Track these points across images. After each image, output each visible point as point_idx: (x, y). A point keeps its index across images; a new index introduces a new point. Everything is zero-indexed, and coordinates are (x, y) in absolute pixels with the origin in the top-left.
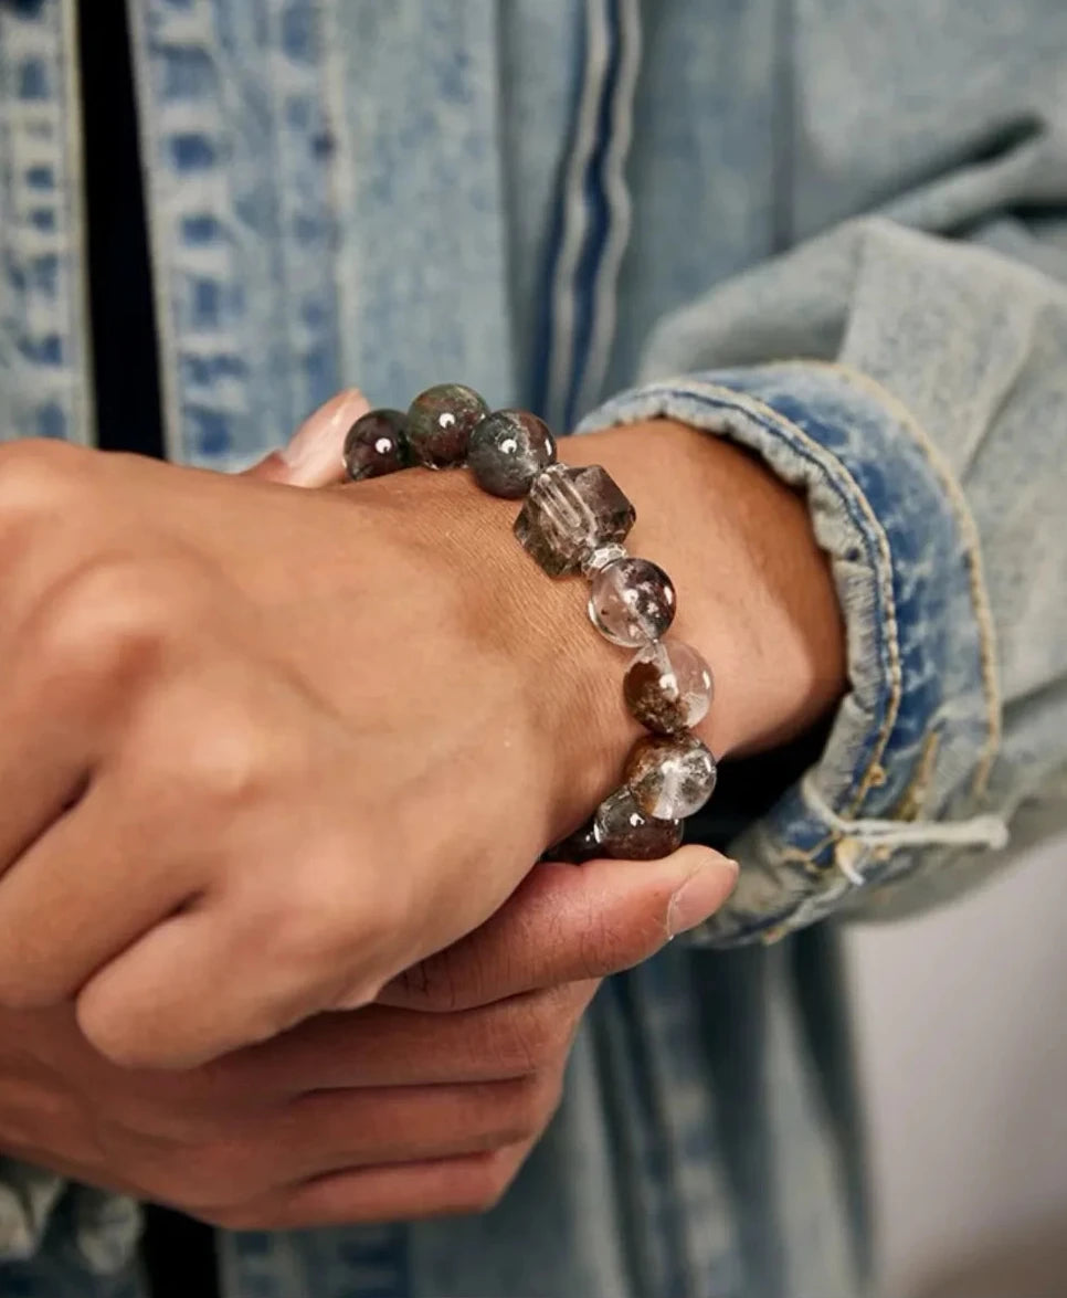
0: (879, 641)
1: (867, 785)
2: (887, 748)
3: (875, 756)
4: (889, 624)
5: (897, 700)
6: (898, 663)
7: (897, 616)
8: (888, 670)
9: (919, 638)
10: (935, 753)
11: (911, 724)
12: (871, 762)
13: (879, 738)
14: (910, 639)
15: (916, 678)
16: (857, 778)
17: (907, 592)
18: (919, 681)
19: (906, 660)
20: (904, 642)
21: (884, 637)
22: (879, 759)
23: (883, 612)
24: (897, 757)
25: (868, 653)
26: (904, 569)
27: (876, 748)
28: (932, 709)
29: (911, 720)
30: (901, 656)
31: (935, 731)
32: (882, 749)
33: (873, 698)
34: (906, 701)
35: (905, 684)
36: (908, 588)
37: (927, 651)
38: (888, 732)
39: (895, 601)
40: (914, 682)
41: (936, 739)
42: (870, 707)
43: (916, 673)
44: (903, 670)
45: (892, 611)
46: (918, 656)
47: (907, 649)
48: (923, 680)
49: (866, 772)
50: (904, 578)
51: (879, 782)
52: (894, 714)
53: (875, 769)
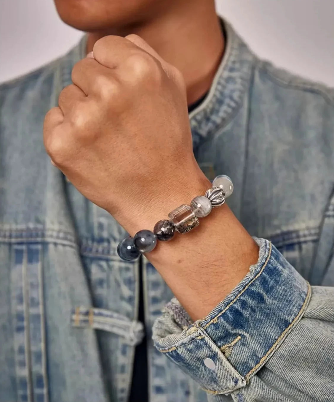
1: (212, 321)
2: (221, 315)
3: (217, 315)
4: (243, 289)
5: (230, 305)
6: (238, 298)
7: (246, 290)
8: (234, 297)
9: (247, 301)
10: (237, 341)
11: (230, 316)
12: (216, 316)
13: (221, 311)
14: (244, 297)
15: (239, 306)
16: (211, 319)
17: (253, 289)
18: (239, 309)
19: (239, 299)
20: (243, 296)
21: (240, 290)
22: (218, 316)
23: (244, 285)
24: (222, 320)
25: (235, 291)
26: (257, 284)
27: (219, 313)
28: (242, 327)
29: (231, 315)
30: (239, 297)
31: (240, 335)
32: (220, 314)
33: (227, 300)
34: (232, 307)
35: (235, 303)
36: (254, 288)
37: (249, 310)
38: (224, 311)
39: (249, 286)
40: (238, 306)
41: (239, 337)
42: (225, 302)
43: (240, 306)
44: (237, 300)
45: (247, 287)
46: (244, 304)
47: (242, 298)
48: (241, 311)
49: (213, 318)
50: (256, 285)
51: (214, 323)
52: (227, 307)
53: (216, 318)
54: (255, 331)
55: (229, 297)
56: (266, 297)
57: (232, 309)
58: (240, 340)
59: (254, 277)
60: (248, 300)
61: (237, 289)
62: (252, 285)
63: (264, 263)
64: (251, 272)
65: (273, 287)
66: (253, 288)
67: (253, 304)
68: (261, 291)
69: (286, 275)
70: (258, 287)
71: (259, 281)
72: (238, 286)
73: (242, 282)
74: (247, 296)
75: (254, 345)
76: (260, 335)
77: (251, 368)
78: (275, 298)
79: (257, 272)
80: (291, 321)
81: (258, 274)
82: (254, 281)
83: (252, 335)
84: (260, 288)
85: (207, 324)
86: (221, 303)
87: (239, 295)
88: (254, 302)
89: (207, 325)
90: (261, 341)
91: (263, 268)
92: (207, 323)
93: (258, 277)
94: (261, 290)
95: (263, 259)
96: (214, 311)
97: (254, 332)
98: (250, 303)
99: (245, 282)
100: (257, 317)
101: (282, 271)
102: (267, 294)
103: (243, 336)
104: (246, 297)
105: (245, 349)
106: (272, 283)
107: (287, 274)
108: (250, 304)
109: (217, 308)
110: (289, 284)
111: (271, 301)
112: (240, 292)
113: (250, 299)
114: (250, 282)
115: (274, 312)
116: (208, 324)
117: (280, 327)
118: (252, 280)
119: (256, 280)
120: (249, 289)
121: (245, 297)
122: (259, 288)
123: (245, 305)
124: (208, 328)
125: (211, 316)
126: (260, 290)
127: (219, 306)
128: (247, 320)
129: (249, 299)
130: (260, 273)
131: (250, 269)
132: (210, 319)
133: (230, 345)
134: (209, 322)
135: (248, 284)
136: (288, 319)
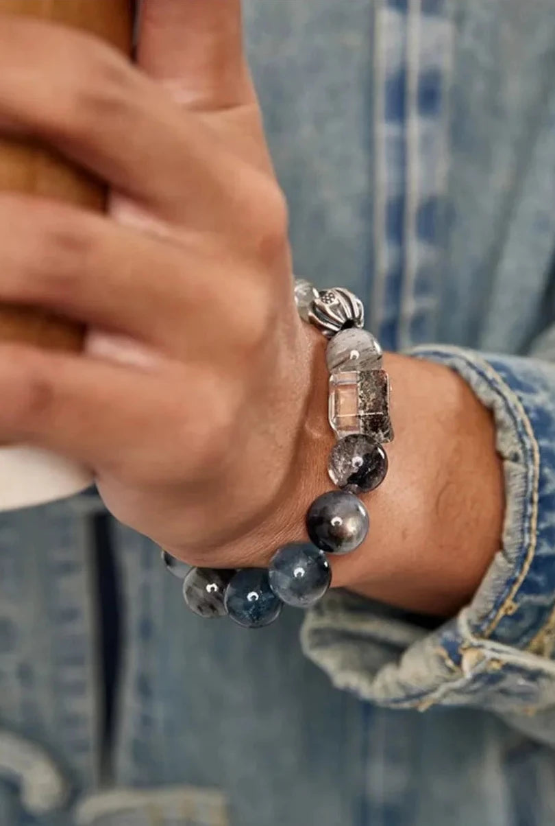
0: (525, 516)
1: (502, 612)
2: (519, 590)
3: (510, 593)
4: (533, 506)
5: (530, 557)
6: (535, 533)
7: (539, 503)
8: (527, 536)
11: (539, 579)
12: (506, 598)
14: (545, 520)
16: (496, 608)
17: (549, 489)
18: (551, 551)
19: (541, 533)
20: (541, 521)
21: (528, 514)
22: (512, 596)
23: (530, 498)
24: (527, 598)
25: (516, 523)
26: (549, 474)
27: (512, 588)
29: (539, 575)
30: (537, 529)
32: (515, 590)
33: (514, 553)
34: (535, 559)
35: (537, 548)
36: (550, 487)
39: (538, 492)
40: (545, 549)
42: (511, 558)
43: (548, 545)
44: (537, 539)
45: (536, 499)
46: (550, 536)
47: (543, 526)
49: (502, 604)
50: (549, 479)
51: (510, 612)
52: (527, 567)
53: (508, 603)
55: (512, 543)
57: (537, 562)
59: (535, 466)
61: (518, 516)
62: (543, 484)
64: (516, 460)
71: (546, 466)
72: (517, 509)
74: (548, 514)
79: (530, 451)
81: (536, 454)
82: (540, 475)
85: (491, 622)
86: (502, 565)
87: (534, 526)
89: (494, 624)
92: (488, 620)
93: (541, 460)
96: (493, 588)
99: (524, 489)
104: (548, 517)
109: (499, 580)
112: (531, 517)
114: (533, 482)
118: (534, 475)
119: (541, 467)
120: (544, 498)
124: (497, 628)
125: (492, 601)
127: (501, 573)
130: (537, 448)
132: (494, 608)
134: (495, 616)
135: (533, 488)
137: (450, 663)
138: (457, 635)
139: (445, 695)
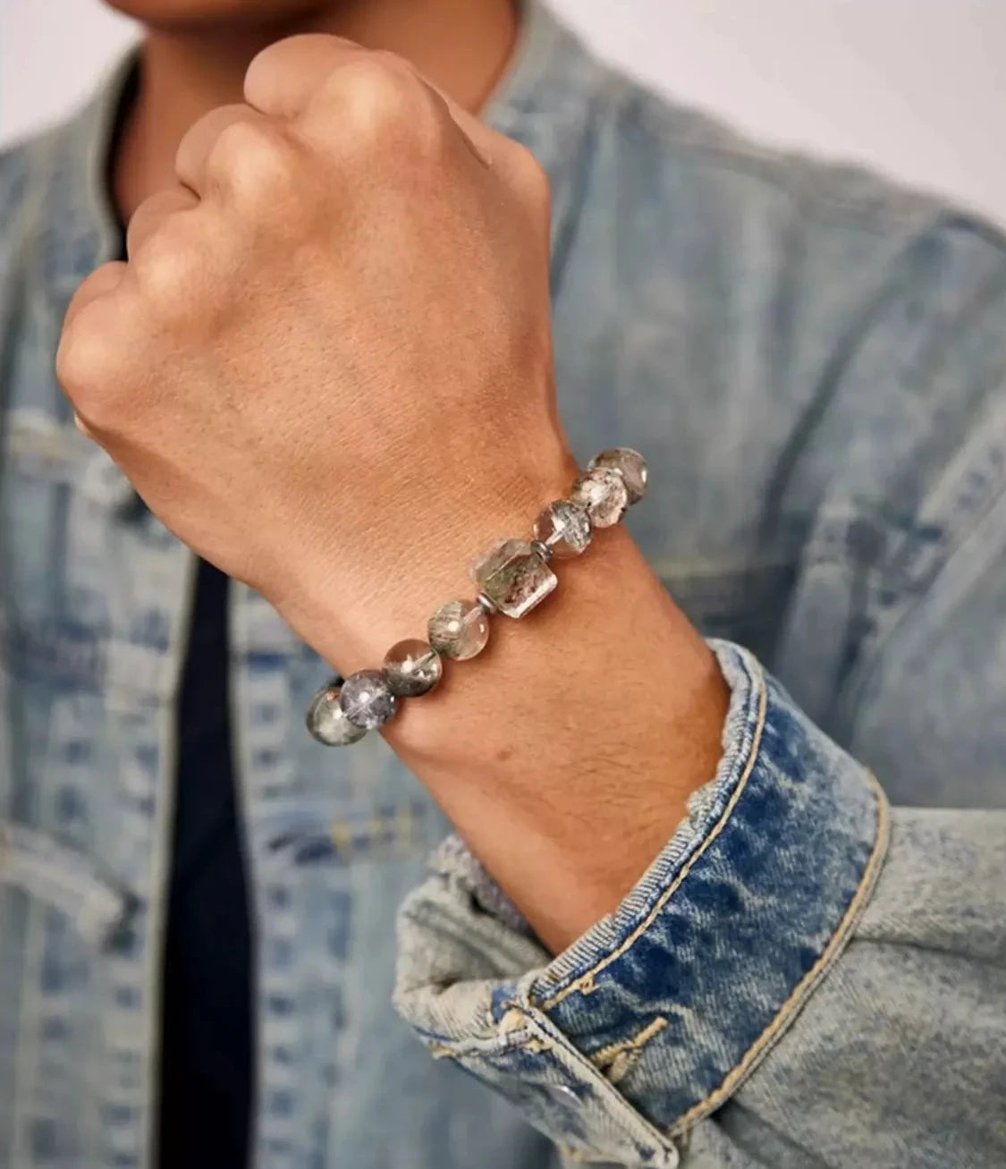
1: (575, 986)
2: (606, 967)
3: (594, 966)
4: (673, 880)
5: (637, 934)
6: (658, 910)
7: (683, 880)
8: (647, 908)
9: (690, 916)
10: (653, 1033)
11: (637, 969)
12: (589, 969)
13: (607, 954)
14: (680, 905)
15: (663, 937)
16: (572, 976)
17: (705, 875)
18: (665, 945)
19: (665, 915)
20: (674, 902)
21: (662, 885)
22: (595, 971)
23: (676, 868)
24: (610, 983)
25: (646, 886)
26: (717, 859)
27: (599, 961)
28: (672, 993)
29: (639, 964)
30: (662, 908)
31: (664, 1015)
32: (602, 965)
33: (624, 919)
34: (642, 941)
35: (650, 928)
36: (708, 873)
37: (695, 941)
38: (615, 955)
39: (690, 868)
40: (659, 937)
41: (660, 1021)
42: (617, 923)
43: (667, 935)
44: (656, 918)
45: (684, 874)
46: (678, 928)
47: (672, 909)
48: (672, 950)
49: (581, 975)
50: (712, 863)
51: (585, 991)
52: (628, 944)
53: (588, 977)
54: (711, 999)
55: (627, 906)
56: (744, 892)
57: (642, 947)
58: (663, 1029)
59: (705, 838)
60: (690, 913)
61: (652, 880)
62: (702, 863)
63: (735, 786)
64: (693, 820)
65: (764, 857)
66: (704, 873)
67: (707, 923)
68: (731, 879)
69: (802, 807)
70: (718, 868)
71: (720, 848)
72: (657, 871)
73: (667, 855)
74: (687, 901)
75: (707, 1039)
76: (726, 1007)
77: (697, 1103)
78: (771, 890)
79: (712, 819)
80: (819, 949)
81: (717, 827)
82: (705, 851)
83: (700, 1012)
84: (726, 870)
85: (558, 991)
86: (603, 926)
87: (662, 901)
88: (708, 916)
89: (560, 996)
90: (728, 1022)
91: (733, 801)
92: (557, 988)
93: (717, 837)
94: (731, 877)
95: (730, 771)
96: (581, 950)
97: (708, 1001)
98: (699, 921)
99: (677, 855)
100: (718, 955)
101: (793, 795)
102: (746, 884)
103: (673, 1018)
104: (686, 905)
105: (680, 1053)
106: (760, 843)
107: (807, 799)
108: (697, 924)
109: (592, 942)
110: (811, 831)
111: (758, 902)
112: (664, 890)
113: (697, 910)
114: (691, 854)
115: (768, 931)
116: (560, 994)
117: (786, 972)
118: (698, 847)
119: (712, 844)
120: (693, 880)
121: (683, 905)
122: (722, 871)
123: (683, 930)
124: (561, 1004)
125: (572, 965)
126: (728, 875)
127: (598, 937)
128: (687, 971)
129: (693, 910)
130: (723, 822)
131: (690, 806)
132: (569, 975)
133: (630, 1044)
134: (566, 987)
135: (687, 861)
136: (812, 945)
137: (490, 1017)
138: (514, 988)
139: (467, 1053)
